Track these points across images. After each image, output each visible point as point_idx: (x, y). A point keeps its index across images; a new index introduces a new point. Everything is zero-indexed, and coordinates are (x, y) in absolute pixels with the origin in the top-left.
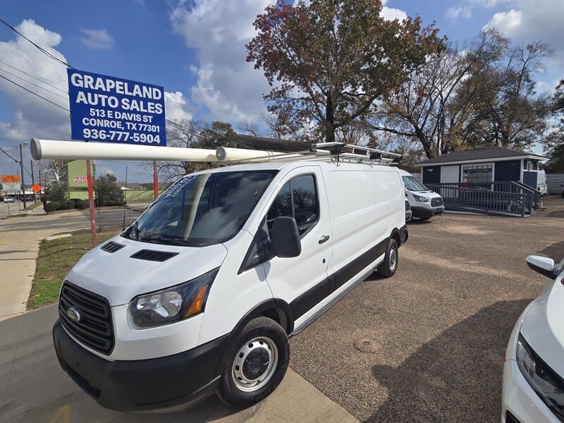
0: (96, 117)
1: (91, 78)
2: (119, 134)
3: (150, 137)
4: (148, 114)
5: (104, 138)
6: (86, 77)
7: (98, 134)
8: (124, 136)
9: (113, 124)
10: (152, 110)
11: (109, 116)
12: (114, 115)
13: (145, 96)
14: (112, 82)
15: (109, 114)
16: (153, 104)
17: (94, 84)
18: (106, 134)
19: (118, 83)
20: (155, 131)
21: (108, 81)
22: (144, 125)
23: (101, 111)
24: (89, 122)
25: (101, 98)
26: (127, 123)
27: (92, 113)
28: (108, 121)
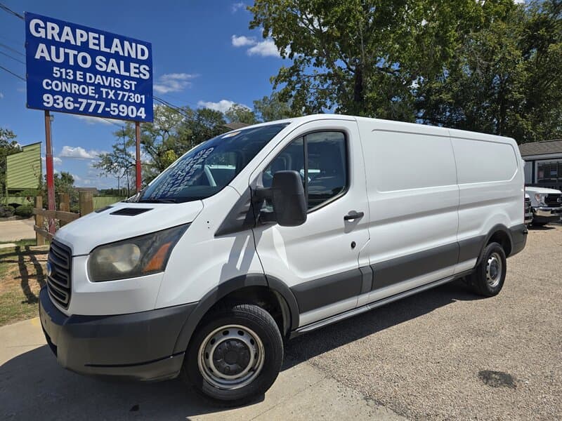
0: (60, 79)
1: (56, 27)
2: (91, 104)
3: (132, 114)
4: (130, 78)
5: (71, 108)
6: (50, 25)
8: (97, 106)
9: (83, 90)
10: (135, 73)
11: (78, 79)
12: (85, 78)
13: (126, 55)
14: (84, 33)
15: (78, 76)
16: (137, 65)
17: (60, 35)
19: (92, 35)
21: (79, 32)
22: (124, 93)
23: (68, 71)
24: (51, 85)
25: (68, 54)
26: (102, 89)
27: (56, 74)
28: (77, 86)
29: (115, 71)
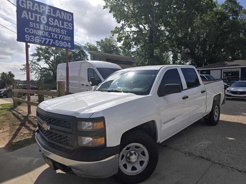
0: (33, 28)
1: (31, 3)
2: (47, 40)
3: (65, 45)
5: (38, 42)
6: (28, 2)
8: (50, 41)
9: (43, 34)
10: (66, 27)
11: (41, 28)
13: (62, 18)
16: (67, 23)
17: (33, 7)
19: (47, 8)
20: (68, 40)
21: (41, 6)
22: (62, 36)
23: (37, 24)
24: (29, 30)
25: (37, 16)
26: (52, 33)
27: (31, 25)
28: (41, 32)
29: (57, 25)
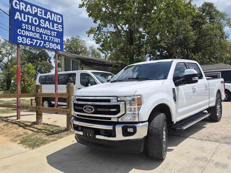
0: (25, 29)
1: (24, 4)
2: (38, 42)
3: (55, 45)
5: (30, 43)
6: (21, 3)
7: (26, 40)
8: (41, 43)
9: (35, 35)
10: (56, 28)
12: (36, 29)
13: (53, 20)
14: (36, 8)
15: (33, 29)
16: (57, 25)
17: (26, 8)
18: (31, 41)
19: (39, 9)
20: (58, 42)
21: (34, 8)
22: (52, 37)
23: (29, 26)
24: (21, 32)
25: (29, 17)
26: (42, 35)
27: (24, 27)
28: (32, 33)
29: (48, 27)
